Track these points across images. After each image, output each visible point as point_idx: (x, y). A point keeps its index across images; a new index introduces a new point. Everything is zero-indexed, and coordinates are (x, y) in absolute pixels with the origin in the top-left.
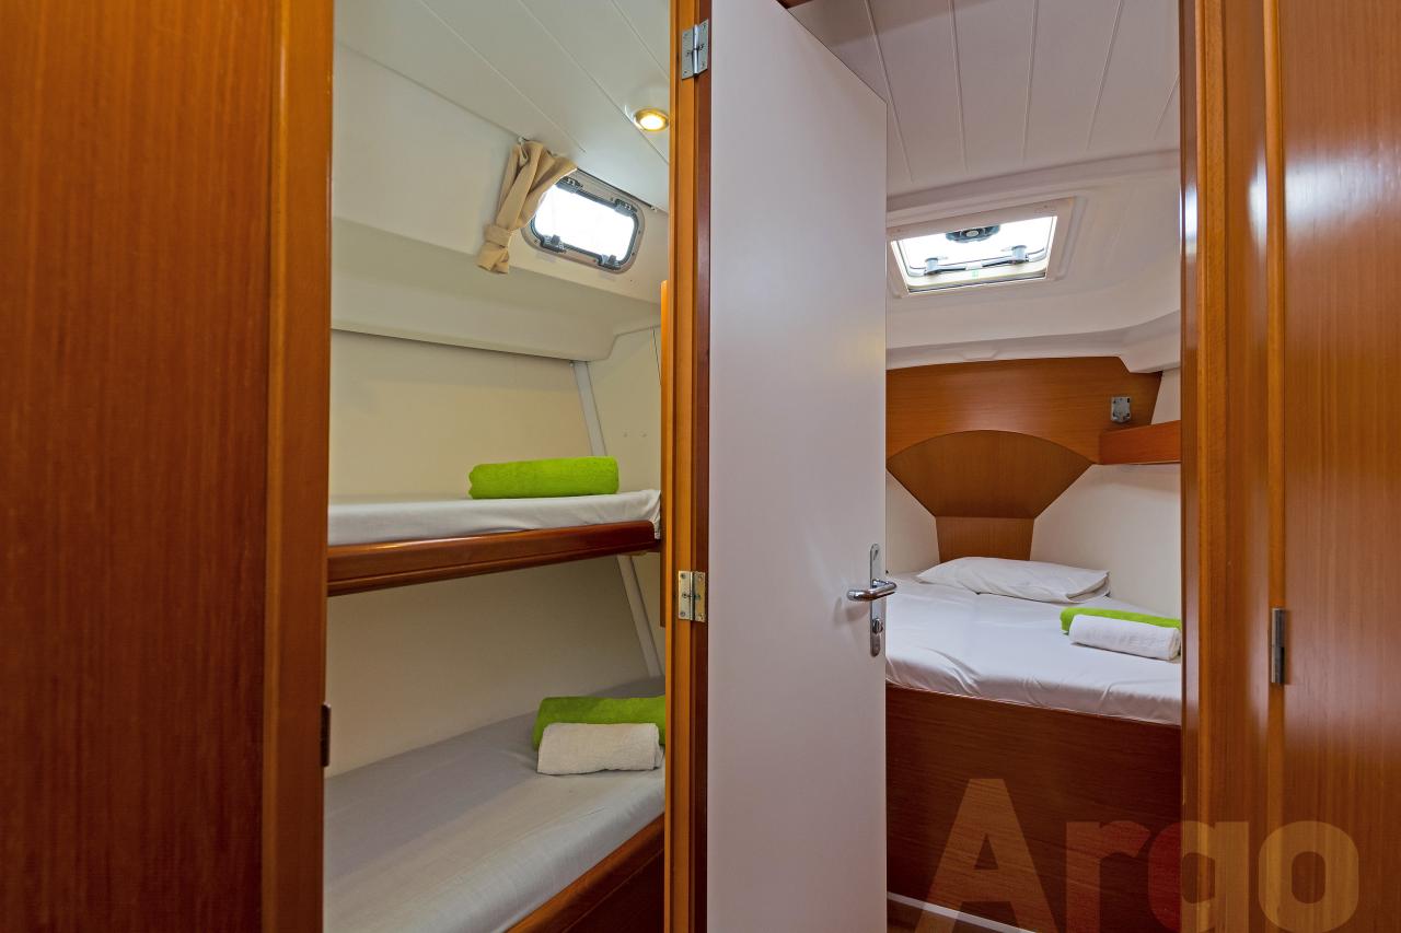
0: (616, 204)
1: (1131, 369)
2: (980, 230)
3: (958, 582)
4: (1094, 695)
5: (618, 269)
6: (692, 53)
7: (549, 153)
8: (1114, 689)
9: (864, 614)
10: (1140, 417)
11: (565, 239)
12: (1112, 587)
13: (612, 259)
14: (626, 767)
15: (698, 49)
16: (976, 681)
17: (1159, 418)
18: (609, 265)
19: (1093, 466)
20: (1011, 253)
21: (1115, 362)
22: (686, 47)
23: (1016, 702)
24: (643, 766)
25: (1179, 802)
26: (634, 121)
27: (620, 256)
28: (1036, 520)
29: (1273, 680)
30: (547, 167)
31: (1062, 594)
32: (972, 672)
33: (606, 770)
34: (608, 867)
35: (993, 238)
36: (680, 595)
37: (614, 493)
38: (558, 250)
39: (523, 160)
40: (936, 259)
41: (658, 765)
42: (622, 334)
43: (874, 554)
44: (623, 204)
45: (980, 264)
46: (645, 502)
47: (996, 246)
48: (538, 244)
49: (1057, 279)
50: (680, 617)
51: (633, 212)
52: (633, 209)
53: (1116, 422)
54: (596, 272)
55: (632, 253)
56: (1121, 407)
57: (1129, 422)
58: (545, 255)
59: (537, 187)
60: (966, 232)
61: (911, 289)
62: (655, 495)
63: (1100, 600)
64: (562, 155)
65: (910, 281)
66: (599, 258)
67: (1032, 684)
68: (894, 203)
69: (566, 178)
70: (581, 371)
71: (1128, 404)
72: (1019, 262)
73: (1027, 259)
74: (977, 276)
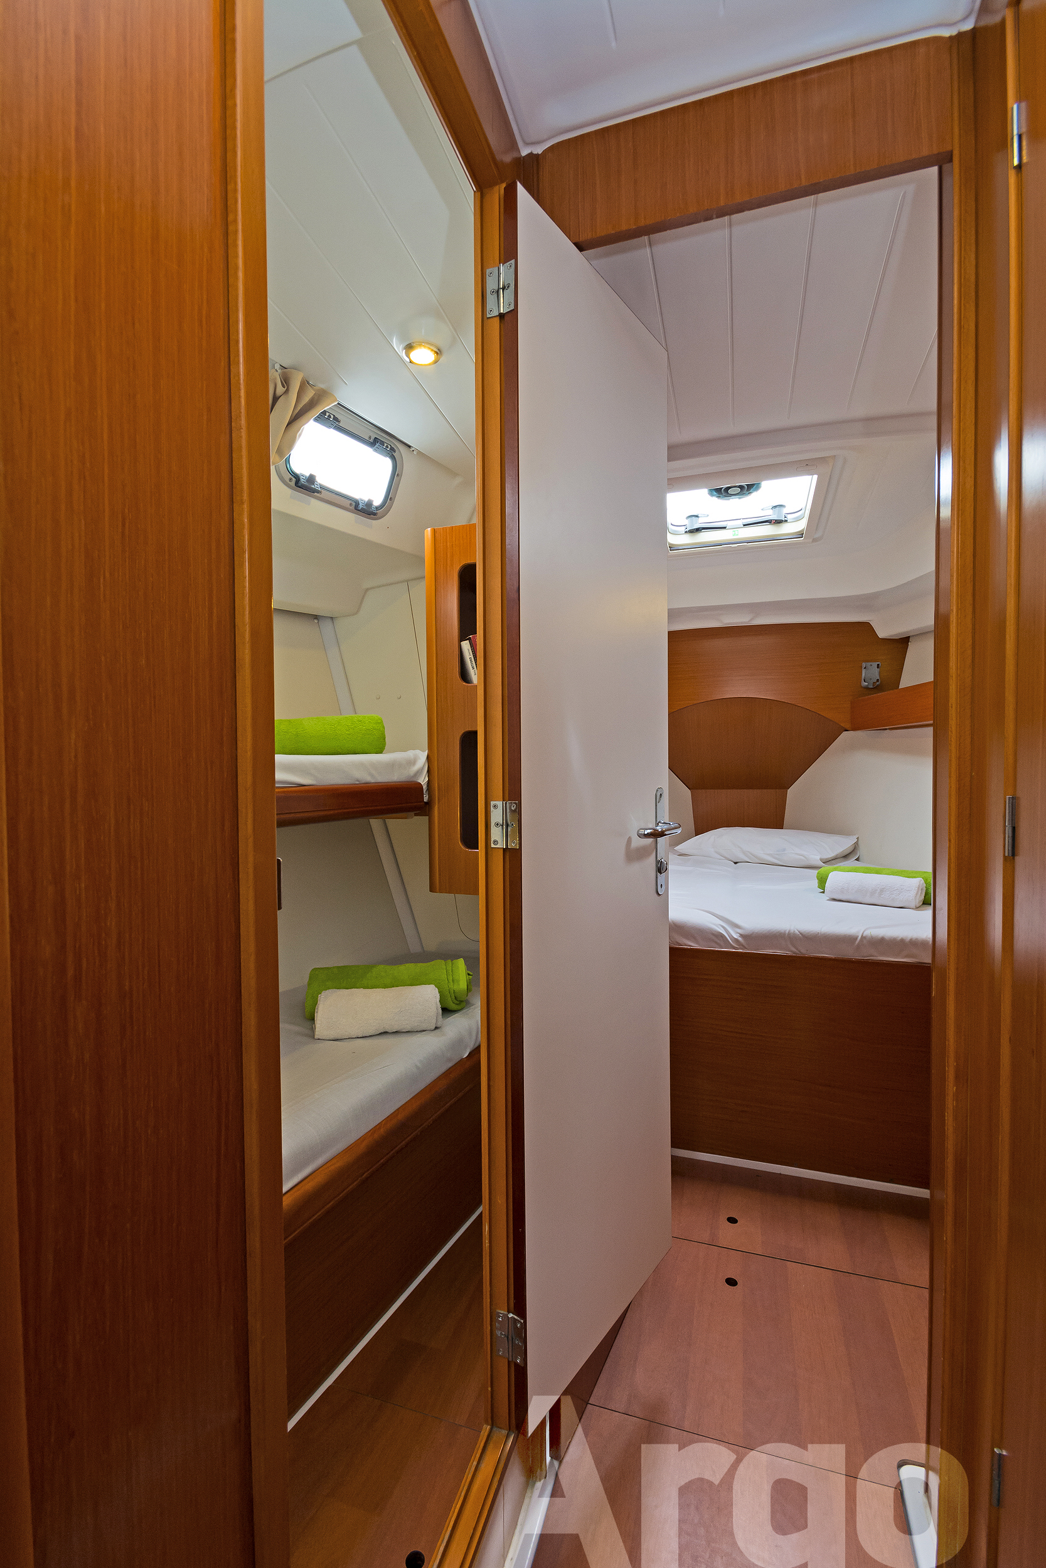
0: (374, 443)
1: (882, 633)
2: (741, 487)
3: (716, 852)
4: (849, 940)
5: (375, 514)
6: (498, 292)
7: (308, 383)
8: (868, 933)
9: (651, 854)
10: (889, 682)
11: (321, 480)
12: (862, 851)
13: (369, 504)
14: (408, 1028)
15: (503, 289)
16: (741, 935)
17: (907, 680)
18: (366, 511)
19: (845, 733)
20: (770, 512)
21: (866, 628)
22: (491, 285)
23: (779, 952)
24: (424, 1027)
25: (930, 993)
26: (403, 354)
27: (377, 502)
28: (788, 790)
29: (1007, 855)
30: (306, 399)
31: (815, 858)
32: (736, 926)
33: (385, 1033)
34: (401, 1117)
35: (754, 496)
36: (493, 824)
37: (381, 752)
38: (314, 491)
39: (280, 390)
40: (697, 516)
41: (439, 1025)
42: (371, 588)
43: (659, 797)
44: (382, 443)
45: (740, 523)
46: (412, 762)
47: (756, 504)
48: (293, 483)
49: (814, 540)
50: (493, 846)
51: (391, 453)
52: (392, 449)
53: (867, 688)
54: (352, 517)
55: (389, 497)
56: (871, 673)
57: (878, 688)
58: (301, 495)
59: (297, 418)
60: (730, 488)
61: (672, 547)
62: (422, 756)
63: (851, 863)
64: (322, 386)
65: (672, 539)
66: (357, 503)
67: (794, 934)
68: (675, 452)
69: (324, 413)
70: (327, 627)
71: (877, 670)
72: (778, 522)
73: (786, 519)
74: (737, 535)
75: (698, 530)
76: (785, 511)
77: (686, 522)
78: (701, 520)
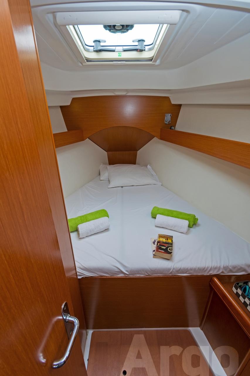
61: (88, 60)
65: (85, 54)
71: (170, 117)
72: (141, 51)
73: (144, 49)
74: (121, 56)
75: (100, 51)
76: (145, 43)
77: (93, 44)
78: (102, 44)
